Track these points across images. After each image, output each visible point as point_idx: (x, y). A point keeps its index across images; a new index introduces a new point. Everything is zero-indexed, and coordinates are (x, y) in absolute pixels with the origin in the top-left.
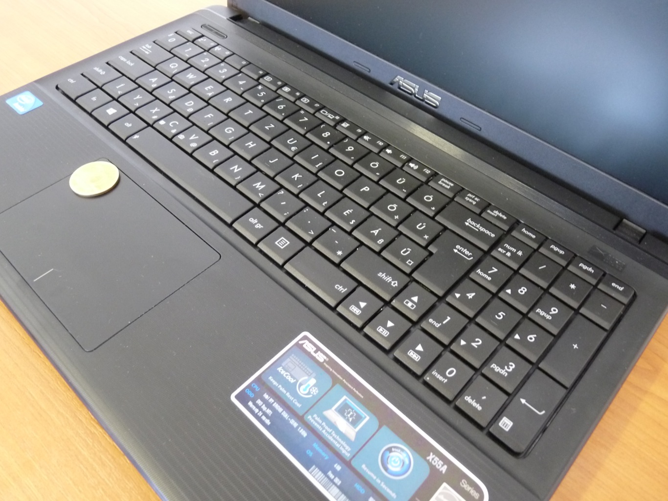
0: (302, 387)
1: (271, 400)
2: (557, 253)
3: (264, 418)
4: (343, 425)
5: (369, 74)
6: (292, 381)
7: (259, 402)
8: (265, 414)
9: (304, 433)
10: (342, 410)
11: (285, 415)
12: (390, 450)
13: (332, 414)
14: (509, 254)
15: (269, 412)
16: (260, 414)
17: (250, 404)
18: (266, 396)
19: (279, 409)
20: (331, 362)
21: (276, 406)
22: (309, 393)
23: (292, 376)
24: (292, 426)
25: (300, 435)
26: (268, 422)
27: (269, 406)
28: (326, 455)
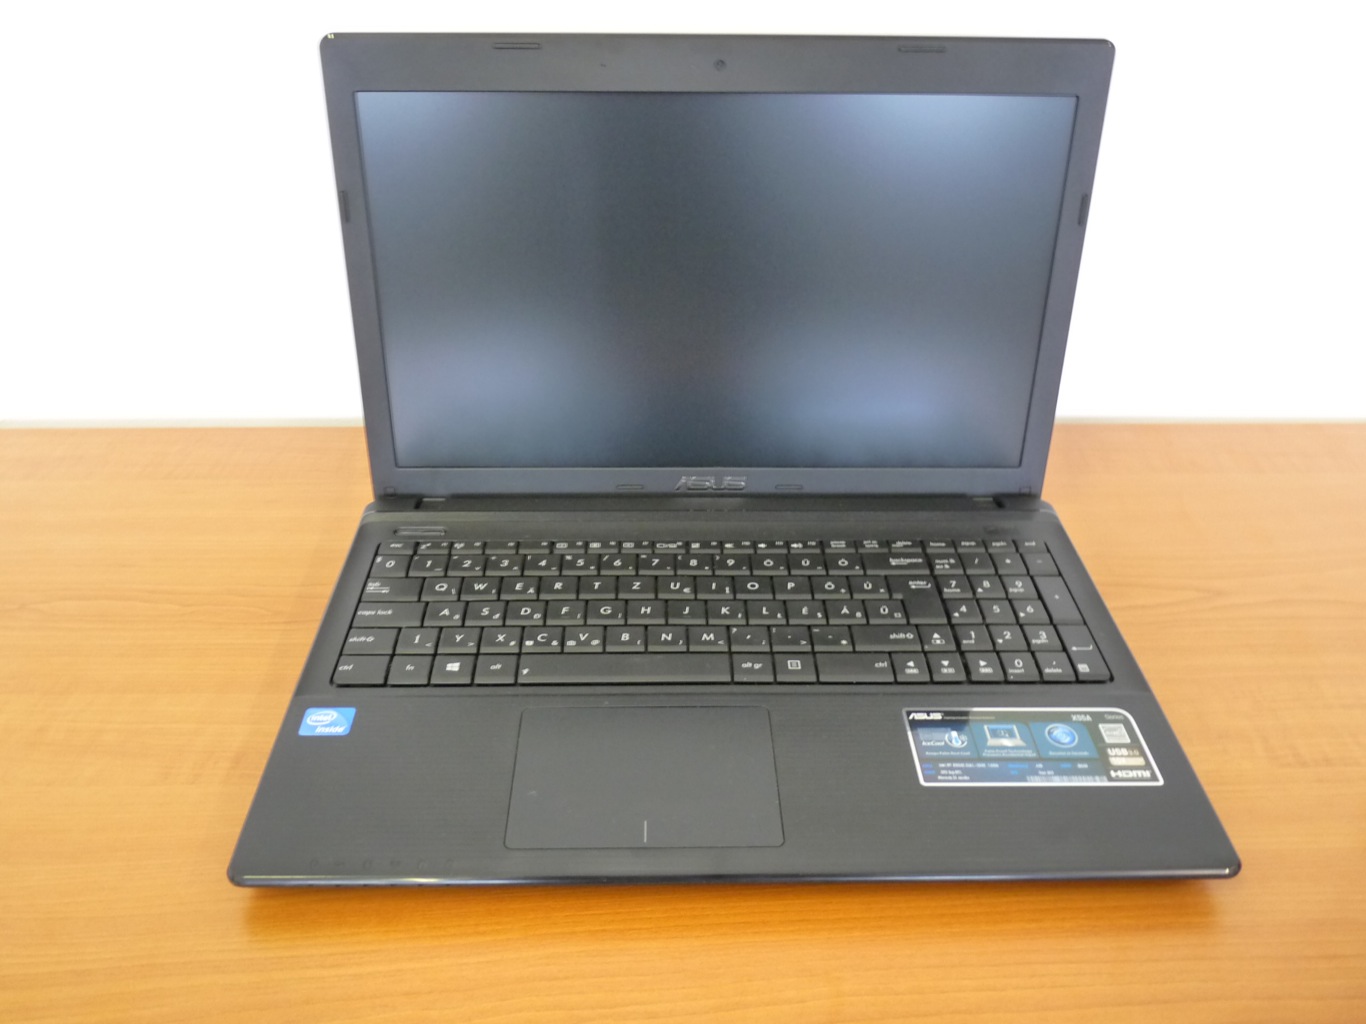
0: (954, 741)
1: (949, 765)
2: (970, 546)
3: (960, 778)
4: (1007, 742)
5: (644, 491)
6: (943, 743)
7: (943, 772)
8: (957, 776)
9: (995, 765)
10: (995, 734)
11: (970, 765)
12: (1050, 733)
13: (992, 742)
14: (947, 566)
15: (957, 772)
16: (955, 778)
17: (940, 778)
18: (942, 765)
19: (962, 765)
20: (946, 713)
21: (955, 765)
22: (963, 743)
23: (939, 741)
24: (982, 769)
25: (994, 769)
26: (966, 778)
27: (952, 769)
28: (1025, 766)
